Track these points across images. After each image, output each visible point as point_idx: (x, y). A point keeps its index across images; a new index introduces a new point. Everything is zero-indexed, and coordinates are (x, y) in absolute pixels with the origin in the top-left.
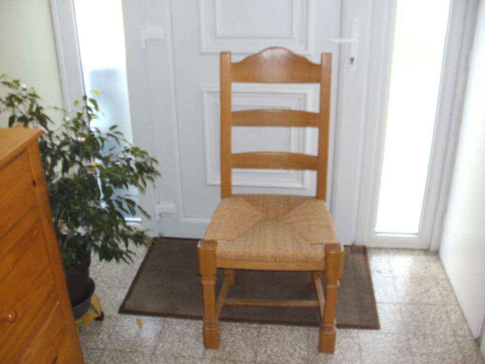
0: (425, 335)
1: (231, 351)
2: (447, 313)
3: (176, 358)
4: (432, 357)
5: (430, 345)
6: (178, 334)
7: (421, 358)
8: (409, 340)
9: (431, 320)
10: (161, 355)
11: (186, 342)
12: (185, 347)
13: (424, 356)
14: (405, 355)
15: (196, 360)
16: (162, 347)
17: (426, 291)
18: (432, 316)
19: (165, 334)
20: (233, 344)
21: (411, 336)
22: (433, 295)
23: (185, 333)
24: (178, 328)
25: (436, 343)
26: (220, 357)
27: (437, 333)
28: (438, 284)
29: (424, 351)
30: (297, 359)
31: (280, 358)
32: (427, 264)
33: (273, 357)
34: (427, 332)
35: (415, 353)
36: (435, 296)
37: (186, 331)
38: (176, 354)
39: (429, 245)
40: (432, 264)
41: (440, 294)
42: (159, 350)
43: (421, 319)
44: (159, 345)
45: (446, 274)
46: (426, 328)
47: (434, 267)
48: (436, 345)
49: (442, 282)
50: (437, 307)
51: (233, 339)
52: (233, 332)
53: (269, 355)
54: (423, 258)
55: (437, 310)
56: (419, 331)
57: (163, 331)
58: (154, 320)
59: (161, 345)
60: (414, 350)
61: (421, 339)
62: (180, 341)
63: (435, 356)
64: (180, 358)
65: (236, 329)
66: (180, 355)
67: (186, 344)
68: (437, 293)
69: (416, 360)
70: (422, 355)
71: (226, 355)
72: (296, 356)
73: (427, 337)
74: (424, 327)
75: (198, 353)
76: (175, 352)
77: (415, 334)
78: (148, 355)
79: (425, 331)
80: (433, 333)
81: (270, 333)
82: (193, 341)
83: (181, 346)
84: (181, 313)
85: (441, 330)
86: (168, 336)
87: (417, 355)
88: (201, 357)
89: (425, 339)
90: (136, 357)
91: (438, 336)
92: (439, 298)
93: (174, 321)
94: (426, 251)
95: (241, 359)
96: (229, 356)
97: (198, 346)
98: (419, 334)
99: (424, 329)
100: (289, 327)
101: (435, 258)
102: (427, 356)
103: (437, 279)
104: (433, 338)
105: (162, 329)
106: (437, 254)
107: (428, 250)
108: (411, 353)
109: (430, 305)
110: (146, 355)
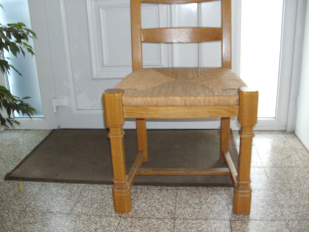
0: (290, 190)
1: (99, 207)
3: (44, 214)
4: (301, 208)
5: (297, 199)
7: (290, 210)
8: (276, 194)
9: (295, 178)
10: (31, 211)
11: (57, 201)
12: (56, 204)
13: (293, 208)
14: (273, 207)
15: (62, 215)
17: (288, 158)
18: (295, 175)
19: (41, 194)
20: (102, 202)
21: (277, 191)
22: (294, 160)
23: (59, 193)
24: (54, 190)
25: (302, 196)
26: (87, 212)
27: (302, 188)
28: (297, 152)
29: (292, 203)
30: (163, 213)
31: (146, 213)
32: (285, 140)
33: (139, 212)
34: (292, 188)
35: (283, 205)
36: (296, 161)
37: (60, 191)
38: (45, 210)
39: (286, 126)
40: (290, 139)
41: (301, 159)
42: (31, 207)
43: (285, 178)
44: (31, 203)
45: (303, 146)
46: (292, 184)
47: (291, 141)
48: (303, 197)
49: (301, 151)
50: (298, 169)
51: (103, 197)
52: (104, 192)
53: (135, 210)
54: (281, 136)
55: (300, 171)
56: (285, 187)
58: (34, 184)
59: (33, 203)
60: (282, 202)
61: (288, 193)
62: (52, 200)
63: (304, 207)
64: (48, 213)
65: (107, 190)
68: (298, 159)
69: (284, 211)
70: (290, 207)
71: (93, 211)
72: (163, 211)
73: (293, 191)
74: (289, 183)
75: (66, 210)
77: (281, 190)
78: (19, 212)
79: (290, 187)
80: (298, 188)
81: (139, 192)
82: (64, 200)
83: (52, 204)
84: (59, 178)
86: (42, 196)
87: (286, 206)
88: (69, 212)
89: (291, 193)
91: (304, 190)
92: (300, 162)
93: (52, 184)
94: (284, 132)
95: (107, 214)
96: (96, 212)
97: (68, 203)
98: (285, 189)
99: (289, 185)
100: (158, 187)
101: (292, 135)
102: (295, 207)
103: (296, 149)
104: (299, 192)
105: (39, 191)
106: (293, 133)
107: (286, 131)
108: (279, 205)
109: (293, 167)
110: (17, 211)
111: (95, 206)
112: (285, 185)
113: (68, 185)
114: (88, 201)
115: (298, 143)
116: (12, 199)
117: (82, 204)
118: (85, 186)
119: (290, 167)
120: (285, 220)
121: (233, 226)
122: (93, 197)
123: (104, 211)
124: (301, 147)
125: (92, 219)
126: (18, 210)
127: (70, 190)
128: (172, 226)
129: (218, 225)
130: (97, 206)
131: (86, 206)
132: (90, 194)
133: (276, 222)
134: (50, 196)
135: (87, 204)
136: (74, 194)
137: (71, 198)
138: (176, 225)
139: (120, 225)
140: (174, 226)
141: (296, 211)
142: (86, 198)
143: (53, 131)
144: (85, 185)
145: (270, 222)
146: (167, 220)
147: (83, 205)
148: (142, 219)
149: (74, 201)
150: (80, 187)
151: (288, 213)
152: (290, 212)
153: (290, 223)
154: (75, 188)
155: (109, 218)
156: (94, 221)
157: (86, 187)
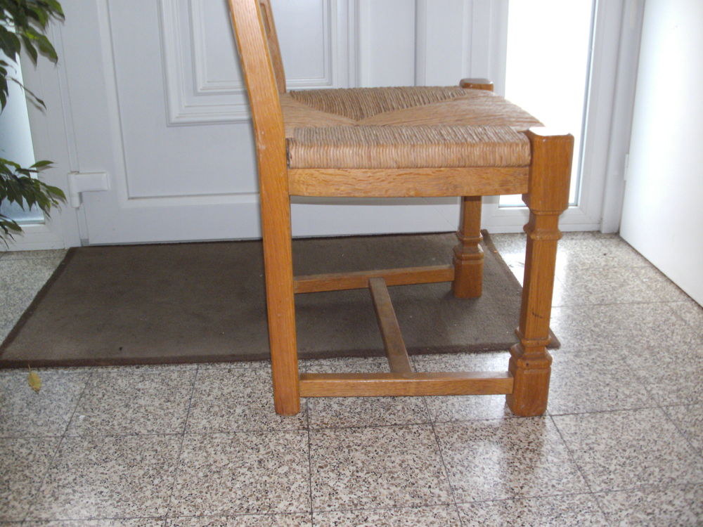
0: (650, 348)
1: (247, 412)
2: (674, 312)
3: (118, 439)
4: (682, 381)
5: (669, 363)
6: (122, 393)
7: (662, 386)
8: (624, 359)
9: (651, 325)
10: (83, 437)
11: (141, 406)
12: (139, 415)
13: (667, 382)
14: (628, 384)
15: (167, 437)
16: (85, 420)
17: (622, 286)
18: (649, 319)
19: (93, 395)
20: (250, 400)
21: (625, 352)
22: (636, 289)
23: (138, 390)
24: (122, 383)
25: (677, 358)
26: (223, 426)
27: (671, 342)
28: (637, 274)
29: (662, 373)
30: (401, 413)
31: (364, 416)
32: (605, 250)
33: (346, 414)
34: (652, 343)
35: (645, 378)
36: (640, 291)
37: (140, 386)
38: (118, 430)
39: (600, 222)
40: (613, 249)
41: (649, 287)
42: (79, 426)
43: (632, 325)
44: (78, 416)
45: (646, 260)
46: (648, 337)
47: (619, 253)
48: (679, 361)
49: (643, 271)
50: (651, 306)
51: (249, 390)
52: (247, 379)
55: (655, 309)
56: (637, 342)
57: (87, 392)
58: (68, 374)
59: (82, 417)
60: (642, 373)
61: (647, 354)
62: (127, 406)
63: (687, 379)
64: (130, 437)
65: (253, 373)
66: (128, 431)
67: (142, 410)
68: (643, 287)
69: (652, 389)
70: (660, 380)
71: (236, 421)
73: (656, 350)
74: (642, 335)
75: (169, 425)
76: (116, 427)
77: (631, 348)
78: (53, 439)
79: (648, 342)
80: (664, 344)
82: (157, 403)
83: (130, 414)
84: (126, 354)
85: (677, 338)
86: (99, 400)
87: (652, 380)
88: (179, 430)
89: (652, 354)
90: (22, 446)
91: (676, 347)
92: (650, 293)
93: (114, 371)
94: (596, 234)
95: (273, 425)
96: (245, 423)
97: (171, 411)
98: (638, 347)
99: (645, 339)
100: (370, 360)
101: (614, 241)
102: (671, 380)
103: (632, 268)
104: (668, 351)
105: (85, 388)
106: (616, 235)
107: (599, 232)
108: (638, 379)
109: (639, 303)
110: (48, 439)
111: (239, 410)
112: (637, 339)
113: (156, 370)
114: (216, 403)
115: (633, 255)
116: (24, 413)
117: (205, 409)
118: (197, 369)
119: (633, 303)
120: (659, 407)
121: (560, 427)
122: (225, 391)
123: (265, 420)
124: (641, 263)
125: (241, 440)
126: (50, 437)
127: (163, 380)
128: (433, 438)
129: (530, 428)
130: (244, 411)
131: (216, 414)
132: (216, 385)
133: (645, 412)
134: (117, 397)
135: (216, 409)
136: (176, 387)
137: (172, 399)
138: (440, 435)
139: (313, 447)
140: (437, 438)
141: (675, 388)
142: (209, 395)
143: (72, 252)
144: (195, 366)
145: (631, 412)
146: (416, 426)
147: (209, 410)
148: (359, 430)
149: (182, 405)
150: (185, 372)
151: (661, 393)
152: (664, 389)
153: (671, 410)
154: (175, 376)
155: (281, 434)
156: (248, 444)
157: (200, 371)
